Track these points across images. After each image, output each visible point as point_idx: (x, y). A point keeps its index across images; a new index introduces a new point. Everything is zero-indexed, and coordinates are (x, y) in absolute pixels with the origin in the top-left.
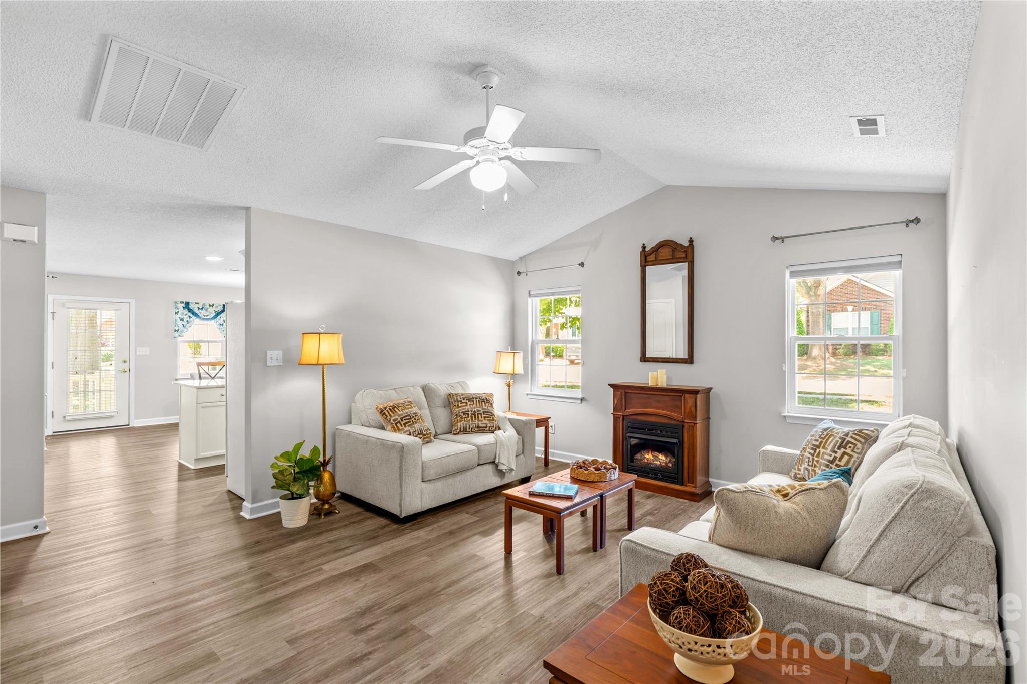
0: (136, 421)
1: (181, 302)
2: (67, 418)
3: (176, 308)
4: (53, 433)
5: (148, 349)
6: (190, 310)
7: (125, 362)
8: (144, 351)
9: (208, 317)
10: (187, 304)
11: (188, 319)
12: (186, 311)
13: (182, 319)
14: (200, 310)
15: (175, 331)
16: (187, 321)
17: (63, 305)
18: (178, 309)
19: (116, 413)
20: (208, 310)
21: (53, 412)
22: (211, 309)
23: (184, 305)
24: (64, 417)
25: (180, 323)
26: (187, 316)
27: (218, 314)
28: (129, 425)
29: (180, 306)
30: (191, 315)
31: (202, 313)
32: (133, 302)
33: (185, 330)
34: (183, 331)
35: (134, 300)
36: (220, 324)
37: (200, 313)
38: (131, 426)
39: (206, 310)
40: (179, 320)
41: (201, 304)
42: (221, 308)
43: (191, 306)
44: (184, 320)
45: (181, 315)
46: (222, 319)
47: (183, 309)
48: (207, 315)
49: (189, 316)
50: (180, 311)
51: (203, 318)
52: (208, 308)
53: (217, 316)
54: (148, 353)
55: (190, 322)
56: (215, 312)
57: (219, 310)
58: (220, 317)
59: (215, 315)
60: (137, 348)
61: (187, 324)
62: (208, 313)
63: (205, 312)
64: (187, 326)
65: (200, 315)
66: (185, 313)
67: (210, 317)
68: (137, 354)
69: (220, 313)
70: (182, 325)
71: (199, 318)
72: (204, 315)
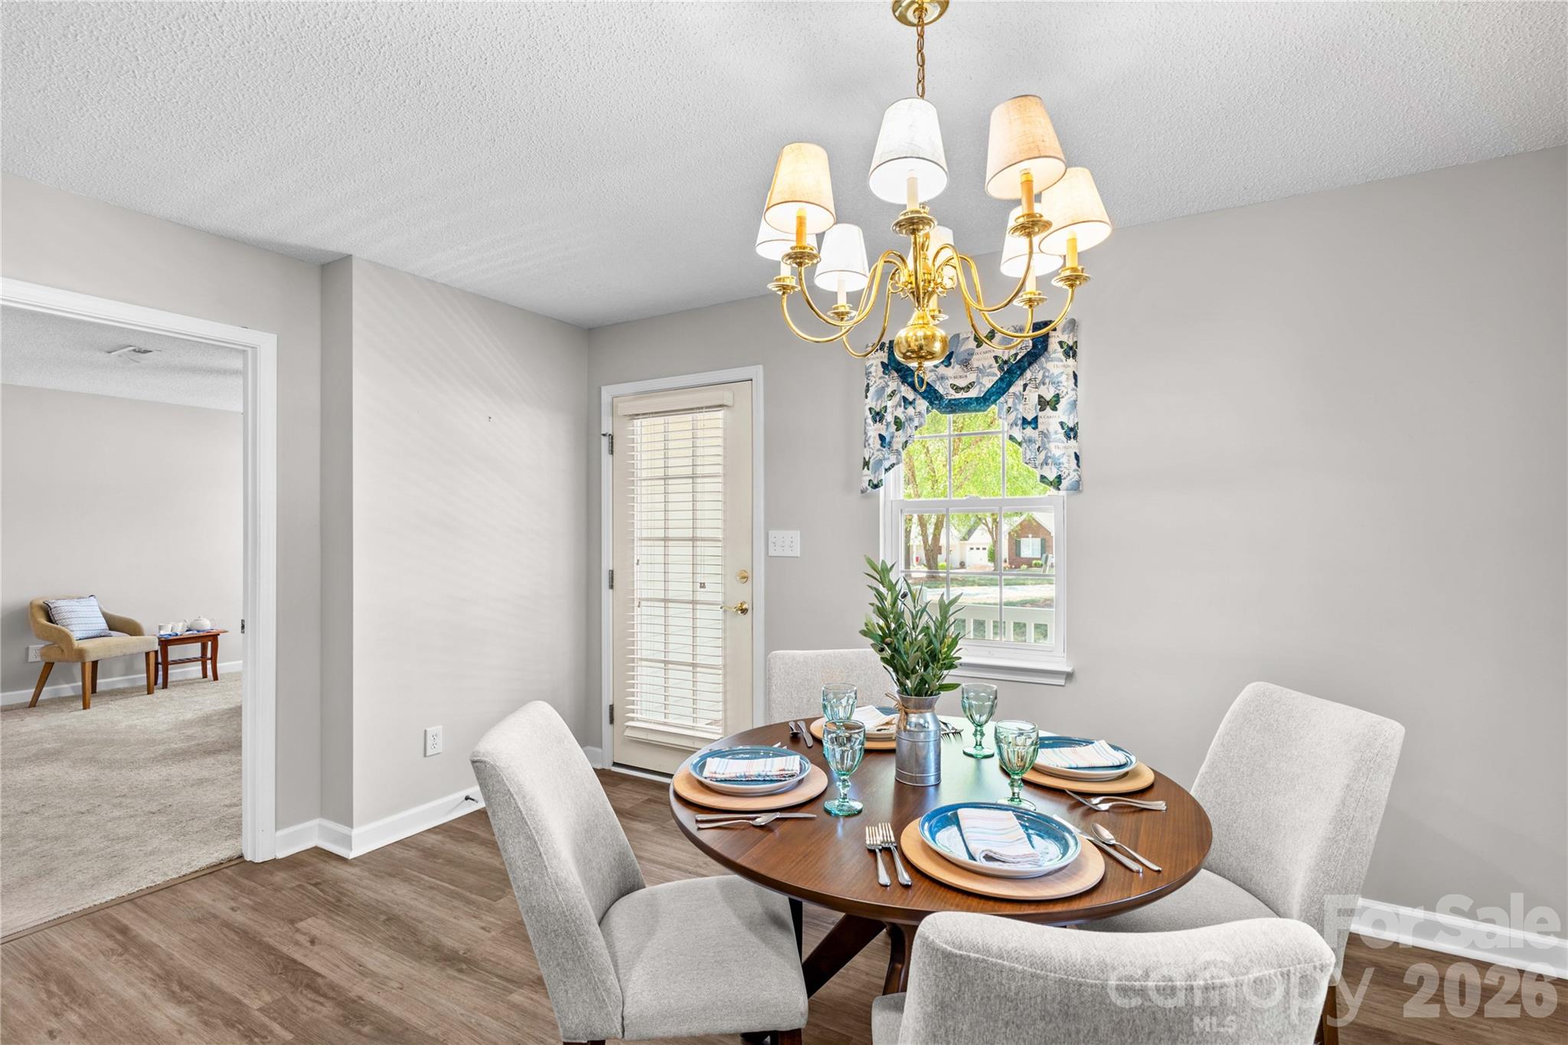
3: (861, 372)
5: (796, 535)
6: (907, 377)
7: (743, 578)
8: (789, 542)
9: (973, 393)
11: (900, 413)
12: (894, 383)
13: (878, 416)
14: (942, 370)
15: (859, 466)
16: (897, 421)
18: (867, 376)
20: (975, 362)
22: (985, 357)
23: (885, 357)
25: (874, 430)
26: (897, 398)
27: (1012, 371)
29: (875, 361)
30: (910, 395)
31: (949, 380)
32: (757, 372)
33: (891, 459)
34: (880, 462)
35: (761, 366)
36: (1025, 421)
37: (944, 378)
39: (966, 363)
40: (870, 421)
41: (950, 340)
42: (1023, 344)
44: (888, 419)
45: (878, 400)
46: (1032, 397)
47: (884, 373)
48: (967, 388)
49: (905, 399)
50: (871, 384)
51: (950, 400)
52: (972, 354)
53: (1010, 385)
54: (797, 552)
55: (906, 424)
56: (1001, 368)
57: (1016, 355)
58: (1025, 386)
59: (1001, 379)
60: (770, 532)
61: (896, 433)
62: (972, 377)
63: (962, 374)
64: (897, 444)
65: (941, 391)
66: (889, 391)
67: (980, 391)
68: (770, 555)
69: (1020, 368)
70: (878, 438)
71: (937, 402)
72: (957, 389)
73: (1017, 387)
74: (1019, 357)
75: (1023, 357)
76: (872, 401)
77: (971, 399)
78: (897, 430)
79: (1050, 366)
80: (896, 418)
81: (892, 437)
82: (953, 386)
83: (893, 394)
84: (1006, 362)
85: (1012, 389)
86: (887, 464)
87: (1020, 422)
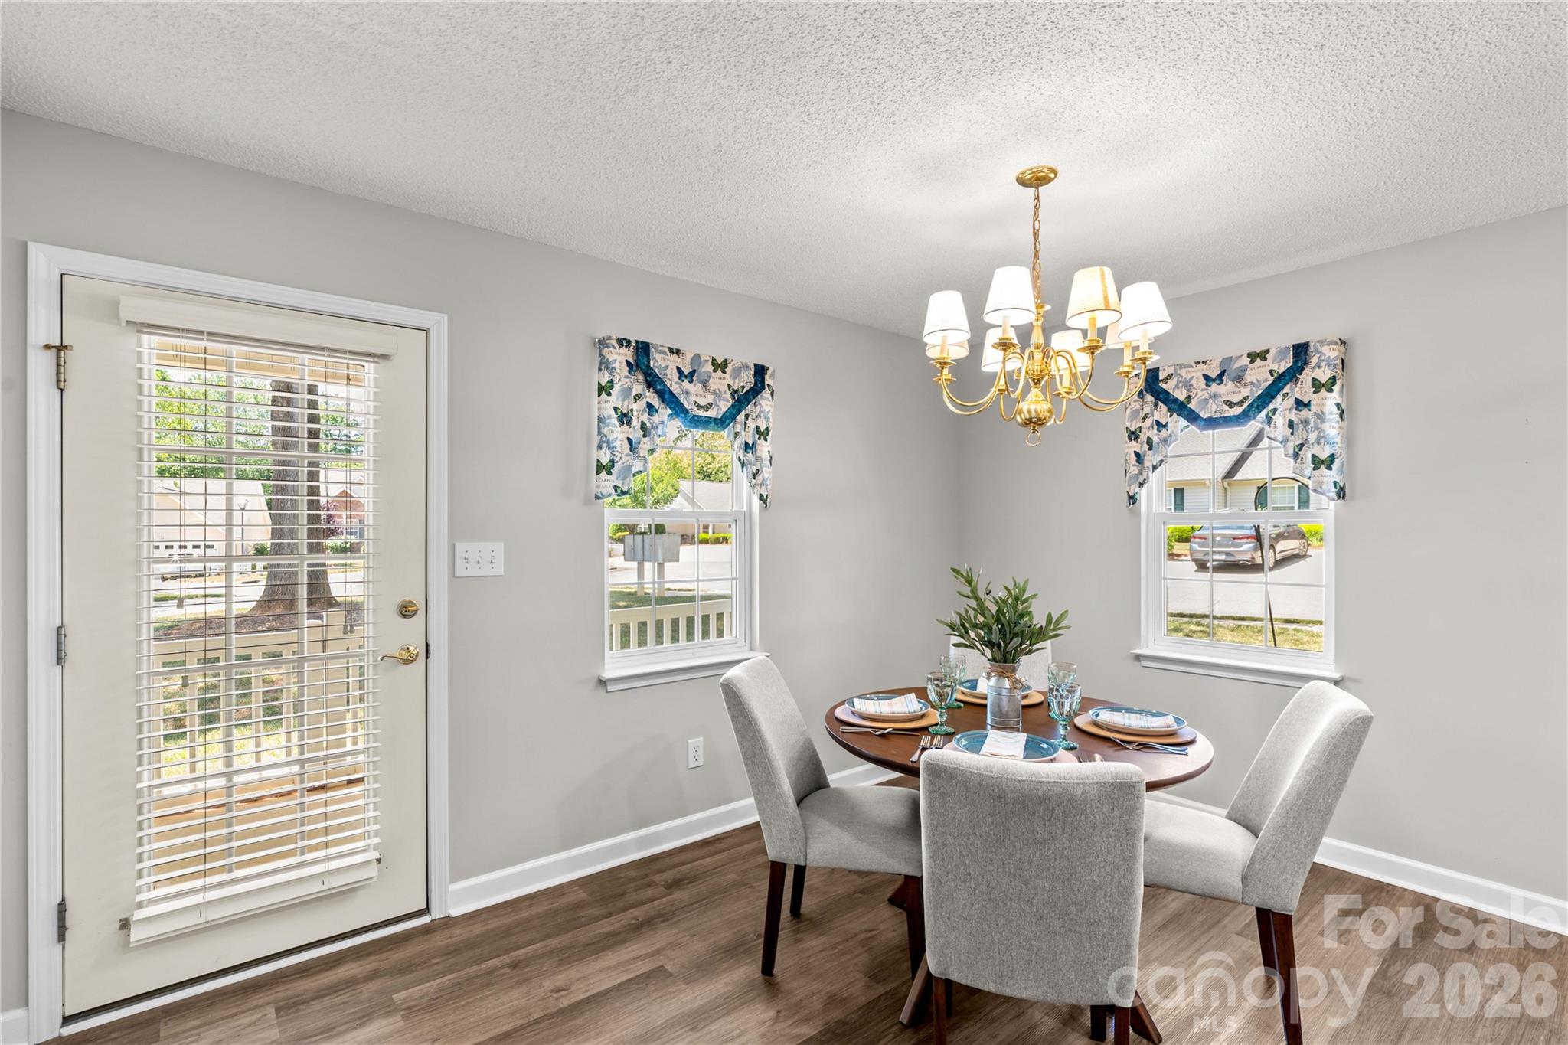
0: (453, 887)
1: (620, 341)
2: (137, 934)
3: (605, 365)
4: (67, 1020)
5: (499, 547)
6: (652, 380)
7: (406, 611)
8: (487, 559)
9: (712, 413)
10: (643, 349)
12: (638, 385)
13: (625, 418)
14: (686, 383)
15: (600, 468)
16: (643, 427)
17: (110, 310)
18: (611, 370)
19: (373, 871)
20: (711, 385)
21: (62, 909)
22: (720, 382)
23: (628, 354)
24: (125, 924)
25: (618, 434)
26: (642, 404)
27: (743, 400)
28: (426, 911)
29: (620, 357)
30: (656, 402)
31: (692, 395)
32: (439, 322)
33: (637, 466)
34: (629, 468)
35: (446, 316)
36: (747, 447)
37: (687, 393)
38: (436, 913)
39: (705, 384)
40: (614, 420)
41: (689, 356)
42: (747, 379)
43: (659, 362)
44: (635, 423)
45: (624, 400)
46: (752, 426)
47: (629, 372)
48: (707, 407)
49: (650, 406)
50: (616, 381)
51: (694, 416)
52: (710, 377)
53: (739, 412)
54: (499, 569)
55: (653, 432)
56: (733, 397)
57: (743, 387)
58: (747, 416)
59: (733, 406)
60: (458, 545)
61: (643, 440)
62: (710, 398)
63: (701, 393)
64: (643, 451)
65: (686, 405)
66: (634, 393)
67: (718, 413)
68: (457, 575)
69: (747, 399)
70: (626, 442)
71: (683, 415)
72: (699, 407)
73: (741, 417)
74: (745, 390)
75: (748, 391)
76: (617, 400)
77: (710, 418)
78: (644, 436)
79: (763, 402)
80: (643, 423)
81: (639, 443)
82: (695, 402)
83: (638, 397)
84: (736, 392)
85: (739, 417)
86: (634, 470)
87: (743, 446)
